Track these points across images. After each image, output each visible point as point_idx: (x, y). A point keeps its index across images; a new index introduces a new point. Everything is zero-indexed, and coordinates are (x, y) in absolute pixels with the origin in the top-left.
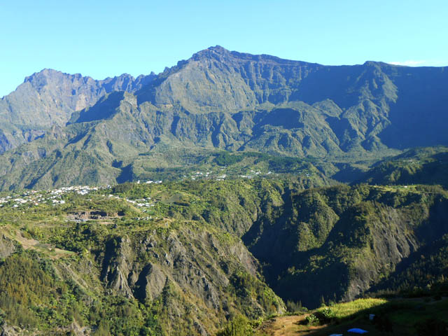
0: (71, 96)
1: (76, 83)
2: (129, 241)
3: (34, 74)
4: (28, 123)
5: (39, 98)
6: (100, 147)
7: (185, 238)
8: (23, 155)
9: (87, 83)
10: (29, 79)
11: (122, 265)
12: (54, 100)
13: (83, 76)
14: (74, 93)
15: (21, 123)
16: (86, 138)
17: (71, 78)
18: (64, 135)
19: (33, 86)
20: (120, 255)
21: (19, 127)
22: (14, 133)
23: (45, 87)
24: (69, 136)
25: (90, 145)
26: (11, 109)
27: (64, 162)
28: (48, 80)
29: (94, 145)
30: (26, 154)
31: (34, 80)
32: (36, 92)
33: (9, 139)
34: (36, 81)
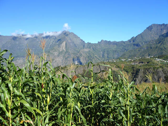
0: (161, 31)
1: (163, 27)
2: (143, 70)
3: (149, 26)
4: (146, 40)
5: (150, 33)
6: (166, 45)
7: (165, 71)
8: (142, 49)
9: (167, 26)
10: (148, 28)
11: (139, 78)
12: (155, 33)
13: (165, 24)
14: (162, 30)
15: (145, 40)
16: (161, 43)
17: (161, 25)
18: (155, 42)
19: (149, 30)
20: (139, 74)
21: (144, 41)
22: (142, 43)
23: (152, 29)
24: (156, 43)
25: (162, 45)
26: (142, 37)
27: (152, 50)
28: (153, 27)
29: (164, 45)
30: (143, 49)
31: (149, 28)
32: (149, 31)
33: (141, 45)
34: (150, 28)
